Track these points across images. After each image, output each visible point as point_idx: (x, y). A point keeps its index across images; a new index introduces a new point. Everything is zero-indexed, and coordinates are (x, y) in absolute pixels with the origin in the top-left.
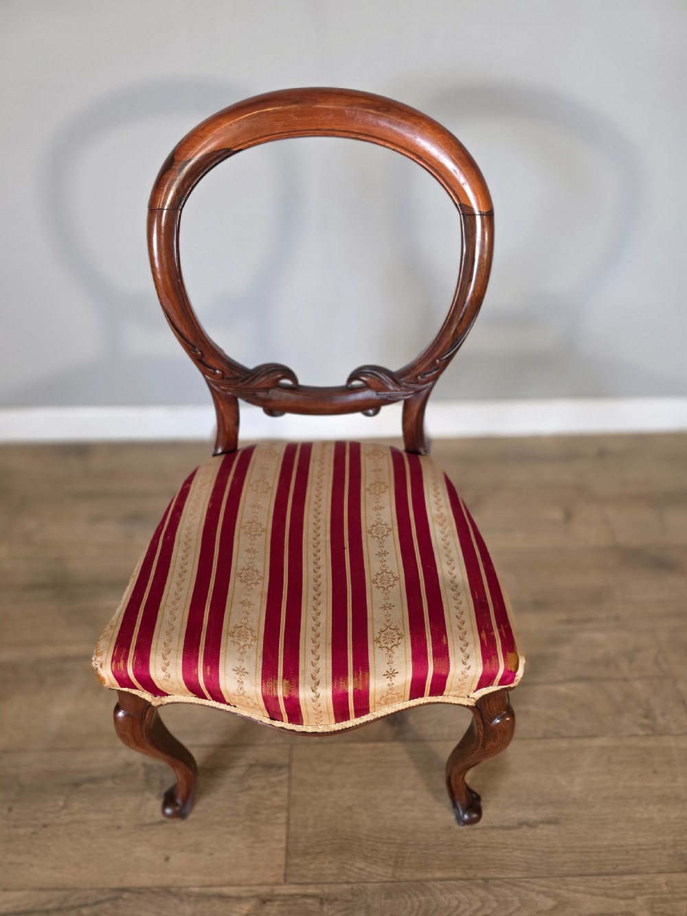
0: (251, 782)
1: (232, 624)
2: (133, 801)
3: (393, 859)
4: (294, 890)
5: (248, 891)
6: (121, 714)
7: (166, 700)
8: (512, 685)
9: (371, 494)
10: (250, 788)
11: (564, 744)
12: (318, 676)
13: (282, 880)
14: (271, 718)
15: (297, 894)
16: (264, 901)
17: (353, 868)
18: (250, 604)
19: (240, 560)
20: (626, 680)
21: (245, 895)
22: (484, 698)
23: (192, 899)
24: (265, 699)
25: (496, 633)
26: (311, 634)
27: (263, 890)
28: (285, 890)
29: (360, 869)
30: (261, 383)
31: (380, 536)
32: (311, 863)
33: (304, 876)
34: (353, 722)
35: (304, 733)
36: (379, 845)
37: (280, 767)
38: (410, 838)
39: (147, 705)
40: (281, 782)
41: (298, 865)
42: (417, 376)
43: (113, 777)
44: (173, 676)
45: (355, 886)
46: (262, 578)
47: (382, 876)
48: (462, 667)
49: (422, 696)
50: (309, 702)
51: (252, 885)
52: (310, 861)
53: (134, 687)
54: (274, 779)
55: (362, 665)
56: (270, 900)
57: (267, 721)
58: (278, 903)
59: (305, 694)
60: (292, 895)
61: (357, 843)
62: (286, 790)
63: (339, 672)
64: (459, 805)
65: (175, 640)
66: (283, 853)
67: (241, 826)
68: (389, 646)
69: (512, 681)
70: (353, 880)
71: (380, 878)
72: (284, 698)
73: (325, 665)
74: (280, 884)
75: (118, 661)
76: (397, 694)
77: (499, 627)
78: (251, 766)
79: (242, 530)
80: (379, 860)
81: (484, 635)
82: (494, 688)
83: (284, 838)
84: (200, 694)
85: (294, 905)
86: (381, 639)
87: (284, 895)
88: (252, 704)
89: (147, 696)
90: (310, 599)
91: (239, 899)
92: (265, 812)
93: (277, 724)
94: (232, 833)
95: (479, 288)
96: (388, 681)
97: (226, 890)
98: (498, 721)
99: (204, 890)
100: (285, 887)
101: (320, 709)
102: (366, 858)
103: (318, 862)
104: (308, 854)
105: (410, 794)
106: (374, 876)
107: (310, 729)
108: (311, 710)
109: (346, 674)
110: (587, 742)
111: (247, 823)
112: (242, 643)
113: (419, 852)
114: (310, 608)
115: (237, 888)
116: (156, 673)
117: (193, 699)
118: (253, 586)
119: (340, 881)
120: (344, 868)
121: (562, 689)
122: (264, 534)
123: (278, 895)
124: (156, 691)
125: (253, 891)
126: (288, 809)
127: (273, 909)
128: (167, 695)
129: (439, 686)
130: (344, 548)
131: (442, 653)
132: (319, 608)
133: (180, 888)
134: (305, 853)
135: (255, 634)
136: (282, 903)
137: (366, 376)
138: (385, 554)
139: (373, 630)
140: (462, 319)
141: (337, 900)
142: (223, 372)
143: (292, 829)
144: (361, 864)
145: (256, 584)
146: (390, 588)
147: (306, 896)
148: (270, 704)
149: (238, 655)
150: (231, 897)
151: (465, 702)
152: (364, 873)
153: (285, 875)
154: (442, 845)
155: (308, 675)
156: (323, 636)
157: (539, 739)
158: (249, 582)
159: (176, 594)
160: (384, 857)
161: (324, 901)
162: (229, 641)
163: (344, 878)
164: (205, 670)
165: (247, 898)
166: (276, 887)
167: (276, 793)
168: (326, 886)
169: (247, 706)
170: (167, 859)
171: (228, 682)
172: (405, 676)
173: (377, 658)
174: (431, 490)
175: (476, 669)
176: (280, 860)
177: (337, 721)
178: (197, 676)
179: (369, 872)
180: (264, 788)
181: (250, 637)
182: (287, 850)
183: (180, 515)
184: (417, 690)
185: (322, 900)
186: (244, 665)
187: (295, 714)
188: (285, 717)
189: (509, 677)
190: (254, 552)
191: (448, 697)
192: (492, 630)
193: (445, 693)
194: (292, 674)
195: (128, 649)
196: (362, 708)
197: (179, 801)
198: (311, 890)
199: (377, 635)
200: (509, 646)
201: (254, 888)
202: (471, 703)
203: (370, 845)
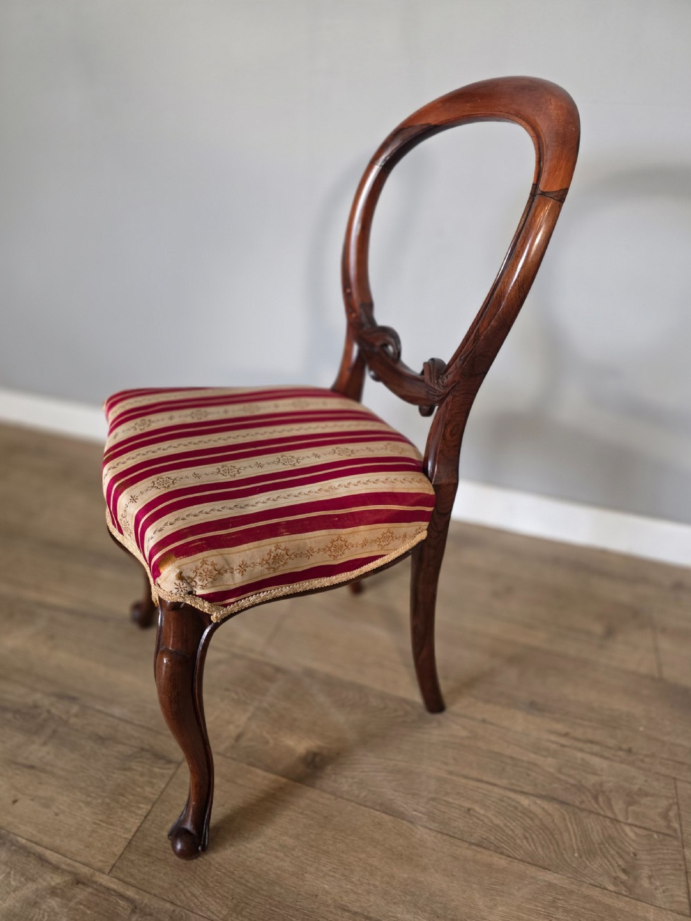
0: (134, 765)
2: (19, 738)
3: (235, 901)
4: (114, 885)
5: (69, 865)
10: (130, 769)
11: (502, 862)
13: (107, 870)
15: (114, 890)
16: (79, 881)
17: (186, 891)
20: (615, 821)
21: (63, 866)
23: (14, 848)
27: (85, 870)
28: (104, 880)
29: (193, 895)
32: (146, 866)
33: (132, 876)
36: (228, 880)
37: (170, 762)
38: (265, 888)
40: (163, 776)
41: (132, 862)
43: (16, 712)
45: (178, 910)
47: (212, 912)
51: (76, 861)
52: (146, 864)
54: (156, 770)
56: (84, 884)
58: (90, 890)
60: (108, 889)
61: (205, 868)
62: (163, 786)
66: (124, 843)
67: (100, 801)
70: (179, 903)
71: (209, 914)
74: (104, 873)
78: (143, 749)
80: (218, 895)
83: (134, 829)
85: (105, 899)
87: (101, 885)
91: (56, 868)
92: (131, 797)
94: (88, 804)
97: (49, 854)
99: (29, 844)
100: (106, 877)
102: (206, 886)
103: (153, 868)
104: (148, 855)
105: (290, 842)
106: (204, 909)
110: (532, 871)
111: (107, 800)
113: (268, 907)
115: (60, 856)
119: (165, 898)
120: (177, 886)
121: (525, 801)
123: (96, 882)
125: (74, 867)
126: (154, 803)
127: (82, 894)
133: (9, 832)
134: (147, 854)
136: (94, 892)
141: (151, 915)
143: (146, 825)
144: (198, 891)
147: (122, 896)
150: (50, 863)
152: (196, 901)
153: (114, 866)
154: (297, 910)
157: (471, 844)
160: (226, 894)
161: (138, 911)
163: (172, 896)
165: (63, 871)
166: (97, 873)
167: (152, 784)
168: (148, 895)
170: (15, 802)
176: (118, 850)
179: (201, 903)
180: (142, 775)
182: (130, 843)
185: (135, 908)
198: (130, 893)
201: (77, 864)
203: (218, 875)
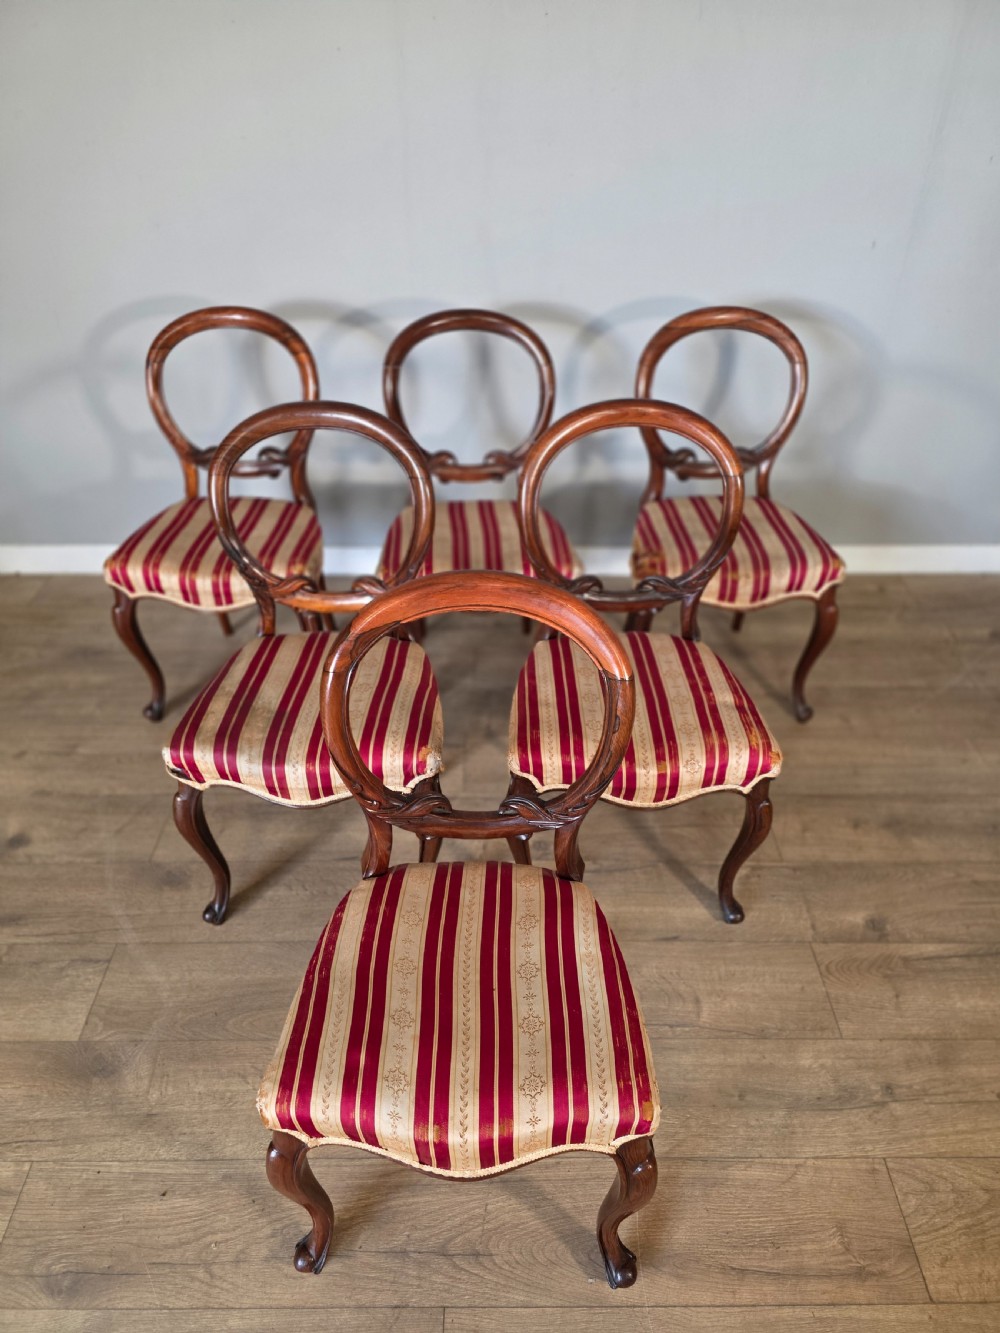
1: (387, 1068)
6: (274, 1154)
7: (322, 1141)
8: (649, 1134)
9: (521, 928)
12: (466, 1122)
14: (421, 1162)
18: (403, 1048)
19: (393, 1002)
22: (624, 1146)
24: (417, 1143)
25: (634, 1083)
26: (460, 1080)
30: (414, 811)
31: (528, 977)
34: (498, 1168)
35: (452, 1179)
39: (301, 1146)
42: (567, 809)
44: (331, 1119)
46: (414, 1021)
48: (601, 1116)
49: (564, 1143)
50: (457, 1147)
53: (293, 1128)
55: (507, 1112)
57: (416, 1165)
59: (453, 1139)
63: (486, 1118)
64: (611, 1265)
65: (334, 1083)
68: (533, 1093)
69: (648, 1130)
72: (434, 1143)
73: (473, 1111)
75: (282, 1103)
76: (540, 1141)
77: (637, 1076)
79: (395, 968)
81: (622, 1084)
82: (632, 1137)
84: (354, 1137)
86: (526, 1087)
88: (404, 1149)
89: (303, 1137)
90: (460, 1043)
93: (427, 1168)
95: (622, 739)
96: (531, 1129)
98: (639, 1169)
101: (467, 1154)
107: (457, 1174)
108: (459, 1155)
109: (492, 1122)
112: (396, 1088)
114: (459, 1053)
116: (317, 1113)
117: (347, 1141)
118: (406, 1029)
122: (415, 972)
124: (312, 1132)
128: (322, 1136)
129: (579, 1135)
130: (493, 990)
131: (582, 1101)
132: (468, 1053)
135: (408, 1079)
137: (517, 805)
138: (533, 996)
139: (519, 1077)
140: (608, 764)
142: (380, 803)
145: (409, 1027)
146: (536, 1033)
148: (421, 1147)
149: (392, 1099)
151: (606, 1149)
155: (457, 1122)
156: (471, 1082)
158: (402, 1025)
159: (334, 1036)
162: (384, 1086)
164: (361, 1113)
169: (399, 1150)
171: (382, 1124)
172: (547, 1121)
173: (520, 1104)
174: (581, 925)
175: (614, 1116)
177: (483, 1166)
178: (354, 1120)
181: (403, 1082)
183: (334, 949)
184: (558, 1137)
186: (398, 1110)
187: (444, 1159)
188: (434, 1161)
189: (644, 1126)
190: (407, 992)
191: (589, 1145)
192: (629, 1079)
193: (586, 1141)
194: (442, 1119)
195: (291, 1090)
196: (507, 1154)
197: (312, 1252)
199: (521, 1083)
200: (645, 1095)
202: (613, 1151)
